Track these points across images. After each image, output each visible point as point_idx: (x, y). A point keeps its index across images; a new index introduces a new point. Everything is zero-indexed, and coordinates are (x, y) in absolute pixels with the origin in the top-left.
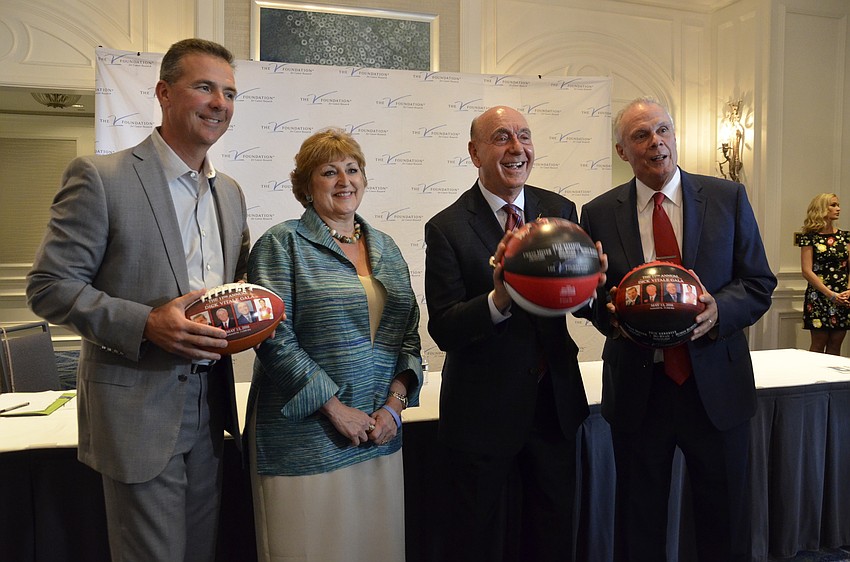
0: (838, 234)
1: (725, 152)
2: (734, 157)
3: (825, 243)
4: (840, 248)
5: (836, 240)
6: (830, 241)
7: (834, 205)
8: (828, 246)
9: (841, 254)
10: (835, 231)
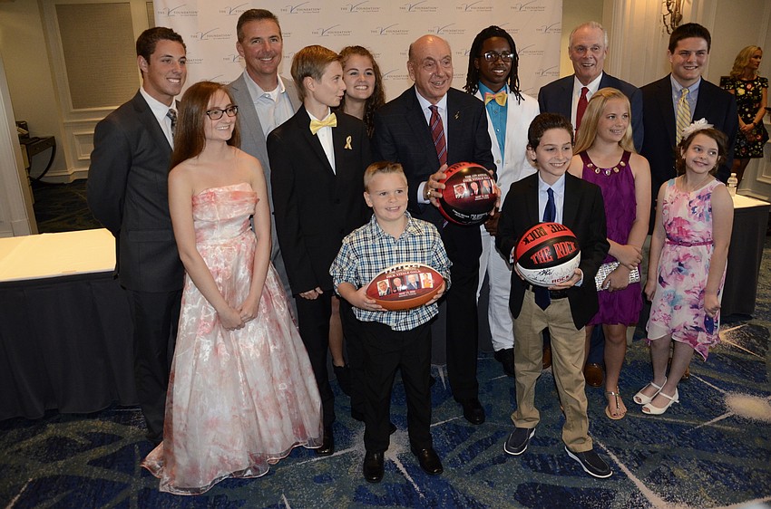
0: (756, 80)
1: (668, 5)
2: (676, 10)
3: (745, 88)
4: (756, 92)
5: (753, 85)
6: (749, 86)
7: (756, 57)
8: (747, 90)
9: (756, 97)
10: (755, 78)
